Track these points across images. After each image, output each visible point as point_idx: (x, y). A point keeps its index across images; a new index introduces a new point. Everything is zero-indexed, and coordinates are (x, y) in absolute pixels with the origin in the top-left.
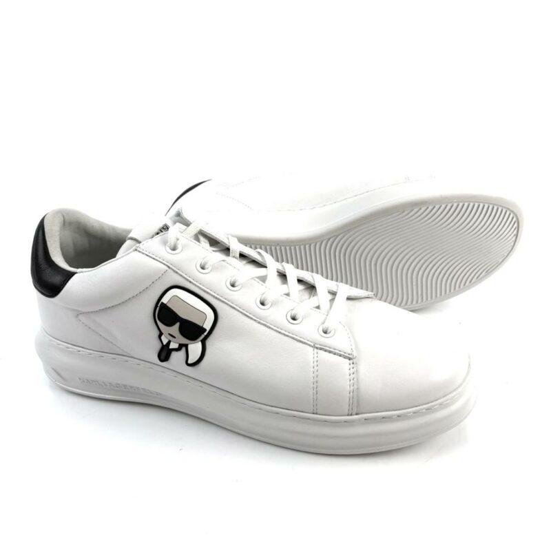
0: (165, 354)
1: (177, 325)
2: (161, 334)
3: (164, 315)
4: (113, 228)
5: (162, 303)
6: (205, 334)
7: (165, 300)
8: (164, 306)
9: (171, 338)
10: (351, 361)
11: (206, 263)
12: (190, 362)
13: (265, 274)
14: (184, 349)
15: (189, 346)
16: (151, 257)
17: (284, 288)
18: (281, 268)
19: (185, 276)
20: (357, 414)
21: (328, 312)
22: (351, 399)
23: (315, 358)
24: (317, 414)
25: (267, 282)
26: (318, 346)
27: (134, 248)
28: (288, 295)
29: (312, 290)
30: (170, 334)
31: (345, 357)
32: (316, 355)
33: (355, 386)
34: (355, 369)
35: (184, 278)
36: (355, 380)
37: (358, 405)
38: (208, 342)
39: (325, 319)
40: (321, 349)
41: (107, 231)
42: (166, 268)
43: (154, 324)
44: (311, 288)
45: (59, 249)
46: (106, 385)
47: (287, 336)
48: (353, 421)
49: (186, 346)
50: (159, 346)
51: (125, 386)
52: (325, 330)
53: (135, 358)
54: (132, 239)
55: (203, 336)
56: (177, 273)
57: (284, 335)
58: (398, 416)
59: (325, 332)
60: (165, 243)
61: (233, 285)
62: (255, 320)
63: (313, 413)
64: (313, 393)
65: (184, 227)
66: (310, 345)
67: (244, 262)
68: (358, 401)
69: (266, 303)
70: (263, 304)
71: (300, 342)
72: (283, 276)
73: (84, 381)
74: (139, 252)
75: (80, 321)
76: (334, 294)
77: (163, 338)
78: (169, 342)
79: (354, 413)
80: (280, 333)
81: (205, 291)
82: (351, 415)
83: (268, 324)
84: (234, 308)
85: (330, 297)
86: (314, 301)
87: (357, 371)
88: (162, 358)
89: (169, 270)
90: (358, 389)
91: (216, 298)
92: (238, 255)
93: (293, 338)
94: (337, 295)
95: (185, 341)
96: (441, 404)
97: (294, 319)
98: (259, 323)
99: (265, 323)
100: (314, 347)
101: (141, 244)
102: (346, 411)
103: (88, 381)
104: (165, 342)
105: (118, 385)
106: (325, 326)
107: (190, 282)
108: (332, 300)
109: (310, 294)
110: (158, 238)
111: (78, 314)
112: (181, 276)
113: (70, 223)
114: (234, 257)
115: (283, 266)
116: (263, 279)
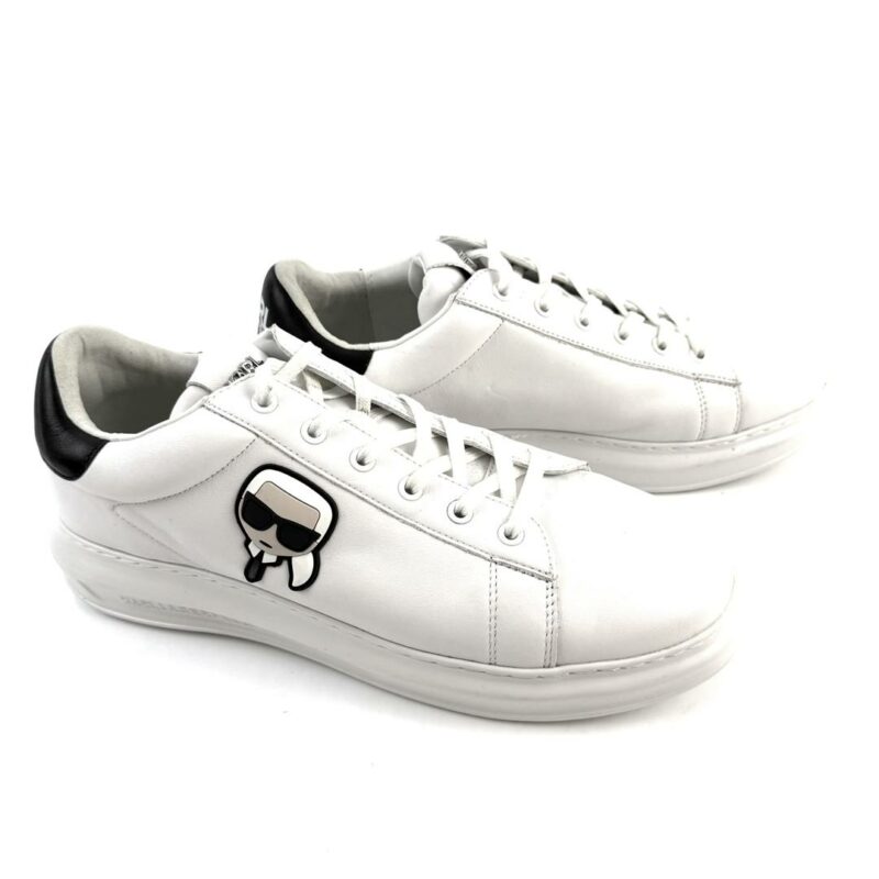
0: (255, 570)
1: (274, 528)
2: (247, 541)
3: (253, 512)
4: (165, 354)
5: (248, 493)
6: (319, 541)
7: (252, 488)
8: (251, 498)
9: (264, 548)
10: (550, 584)
11: (316, 428)
12: (294, 584)
13: (412, 440)
14: (285, 563)
15: (293, 559)
16: (227, 419)
17: (443, 463)
18: (438, 427)
19: (285, 450)
20: (557, 666)
21: (514, 502)
22: (549, 645)
23: (494, 578)
24: (495, 664)
25: (415, 453)
26: (497, 560)
27: (200, 402)
28: (449, 473)
29: (489, 461)
30: (262, 542)
31: (540, 578)
32: (494, 574)
33: (556, 624)
34: (555, 596)
35: (282, 452)
36: (556, 613)
37: (558, 653)
38: (324, 554)
39: (510, 514)
40: (502, 564)
41: (156, 360)
42: (254, 437)
43: (237, 525)
44: (486, 458)
45: (79, 399)
46: (164, 608)
47: (449, 543)
48: (551, 677)
49: (289, 559)
50: (245, 559)
51: (194, 611)
52: (508, 533)
53: (208, 571)
54: (195, 385)
55: (315, 545)
56: (270, 444)
57: (444, 541)
58: (622, 668)
59: (509, 537)
60: (250, 393)
61: (361, 462)
62: (398, 519)
63: (490, 664)
64: (490, 635)
65: (280, 363)
66: (485, 558)
67: (379, 417)
68: (559, 647)
69: (414, 490)
70: (409, 491)
71: (470, 552)
72: (441, 439)
73: (128, 602)
74: (209, 409)
75: (118, 515)
76: (523, 468)
77: (251, 546)
78: (261, 554)
79: (553, 664)
80: (437, 538)
81: (316, 473)
82: (549, 667)
83: (418, 525)
84: (363, 499)
85: (518, 473)
86: (491, 483)
87: (558, 599)
88: (252, 576)
89: (258, 440)
90: (559, 628)
91: (335, 484)
92: (369, 407)
93: (458, 547)
94: (528, 471)
95: (286, 552)
96: (688, 648)
97: (459, 515)
98: (404, 522)
99: (413, 523)
100: (491, 560)
101: (212, 395)
102: (542, 662)
103: (135, 602)
104: (255, 552)
105: (183, 609)
106: (508, 526)
107: (293, 458)
108: (521, 479)
109: (486, 469)
110: (239, 384)
111: (114, 506)
112: (277, 448)
113: (94, 351)
114: (362, 410)
115: (441, 422)
116: (410, 449)
